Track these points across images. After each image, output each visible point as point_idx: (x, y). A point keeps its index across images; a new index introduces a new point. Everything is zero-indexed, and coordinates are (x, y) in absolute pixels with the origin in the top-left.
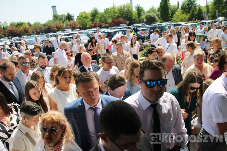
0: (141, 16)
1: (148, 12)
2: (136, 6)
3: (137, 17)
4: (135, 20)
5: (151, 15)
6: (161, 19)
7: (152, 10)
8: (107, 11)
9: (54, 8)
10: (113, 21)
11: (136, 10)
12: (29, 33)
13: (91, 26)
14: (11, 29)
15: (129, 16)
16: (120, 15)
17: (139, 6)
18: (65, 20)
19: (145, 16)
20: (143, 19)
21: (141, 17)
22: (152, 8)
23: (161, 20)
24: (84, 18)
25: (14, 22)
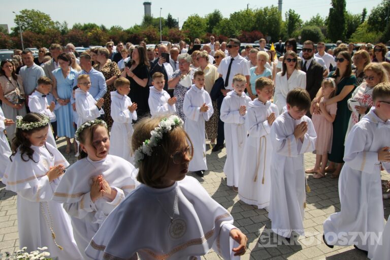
0: (294, 30)
1: (307, 24)
2: (288, 12)
3: (286, 32)
4: (282, 36)
5: (313, 31)
6: (330, 38)
7: (316, 21)
8: (236, 17)
9: (147, 6)
10: (244, 36)
11: (286, 18)
12: (101, 43)
13: (205, 40)
14: (74, 33)
15: (273, 29)
16: (257, 26)
17: (292, 12)
18: (162, 27)
19: (302, 30)
20: (297, 36)
21: (293, 33)
22: (315, 17)
23: (329, 40)
24: (195, 25)
25: (79, 24)
